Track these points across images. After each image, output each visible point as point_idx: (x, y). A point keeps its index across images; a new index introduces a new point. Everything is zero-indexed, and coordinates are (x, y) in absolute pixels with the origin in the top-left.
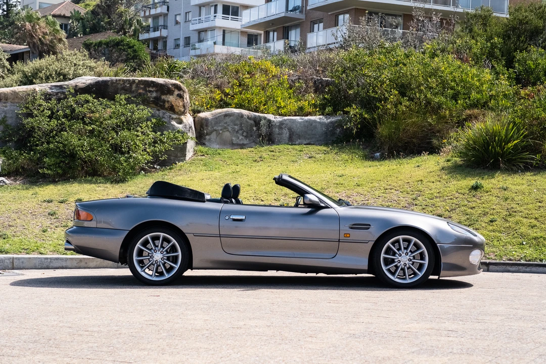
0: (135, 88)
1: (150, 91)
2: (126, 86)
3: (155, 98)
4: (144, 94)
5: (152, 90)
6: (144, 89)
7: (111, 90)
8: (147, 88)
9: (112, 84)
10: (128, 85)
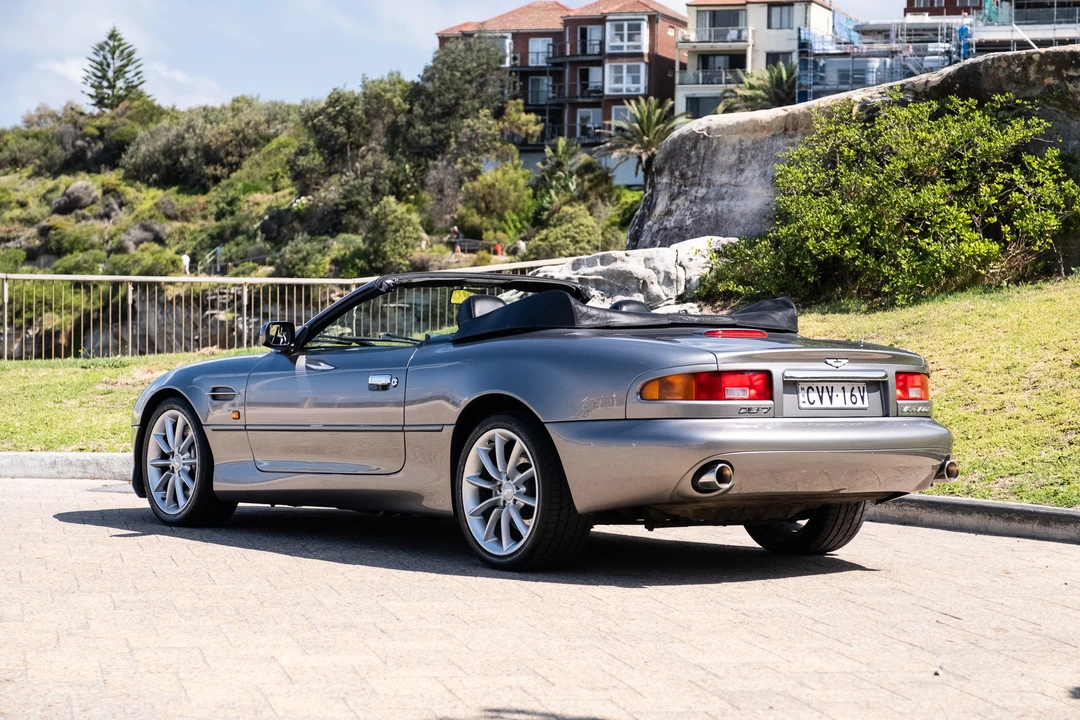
0: (1036, 73)
1: (1072, 79)
2: (1014, 71)
4: (1058, 87)
5: (1075, 74)
6: (1057, 74)
7: (987, 84)
8: (1064, 71)
9: (986, 71)
10: (1018, 70)
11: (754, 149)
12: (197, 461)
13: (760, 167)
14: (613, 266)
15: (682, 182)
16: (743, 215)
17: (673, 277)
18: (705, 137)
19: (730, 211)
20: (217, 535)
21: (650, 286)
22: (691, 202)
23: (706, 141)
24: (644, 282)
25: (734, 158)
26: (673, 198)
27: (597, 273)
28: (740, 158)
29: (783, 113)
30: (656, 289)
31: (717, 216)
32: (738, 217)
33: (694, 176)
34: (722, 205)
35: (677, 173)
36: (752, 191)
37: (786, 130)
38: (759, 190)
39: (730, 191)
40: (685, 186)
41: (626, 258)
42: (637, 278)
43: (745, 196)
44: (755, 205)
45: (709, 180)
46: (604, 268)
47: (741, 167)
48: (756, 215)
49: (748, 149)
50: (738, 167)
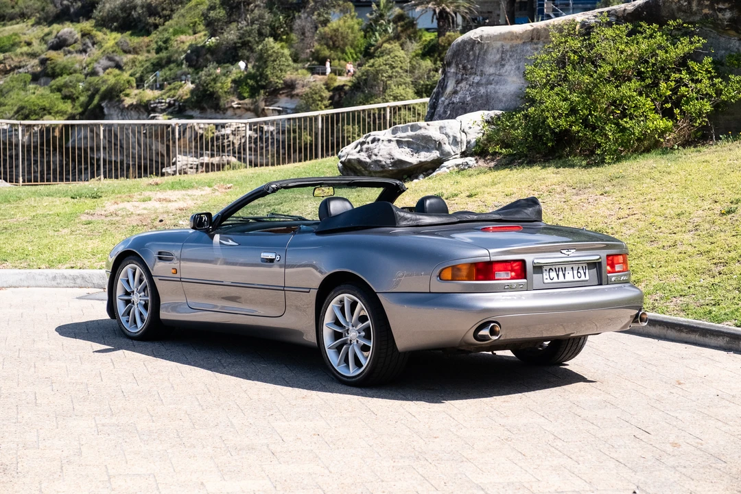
0: (697, 6)
1: (720, 10)
2: (682, 5)
3: (730, 20)
4: (712, 15)
5: (723, 7)
6: (711, 7)
7: (664, 13)
8: (716, 5)
9: (664, 4)
10: (685, 4)
11: (511, 51)
12: (149, 298)
13: (515, 63)
14: (419, 132)
15: (463, 71)
16: (504, 95)
17: (459, 140)
18: (479, 42)
19: (496, 92)
20: (163, 349)
21: (444, 146)
22: (470, 85)
23: (480, 45)
24: (440, 143)
25: (498, 56)
26: (458, 82)
27: (409, 137)
28: (502, 57)
29: (531, 28)
30: (447, 148)
31: (487, 95)
32: (501, 97)
33: (472, 68)
34: (490, 88)
35: (461, 66)
36: (510, 79)
37: (532, 39)
38: (515, 79)
39: (496, 79)
40: (466, 75)
41: (427, 127)
42: (435, 140)
43: (506, 82)
44: (512, 89)
45: (481, 71)
46: (413, 133)
47: (503, 63)
48: (512, 95)
49: (507, 51)
50: (501, 63)
